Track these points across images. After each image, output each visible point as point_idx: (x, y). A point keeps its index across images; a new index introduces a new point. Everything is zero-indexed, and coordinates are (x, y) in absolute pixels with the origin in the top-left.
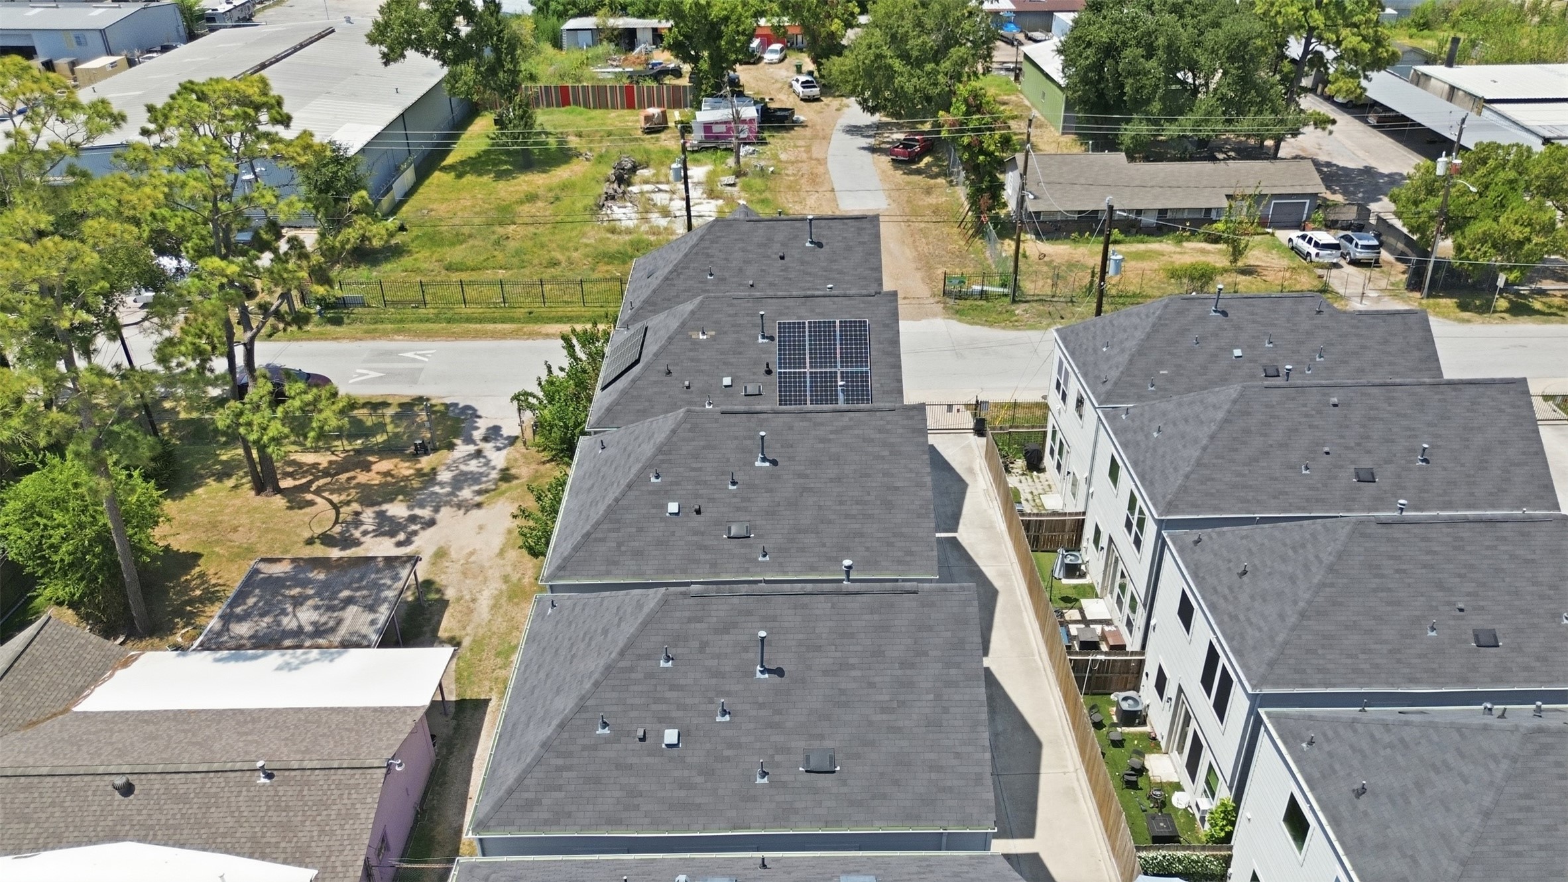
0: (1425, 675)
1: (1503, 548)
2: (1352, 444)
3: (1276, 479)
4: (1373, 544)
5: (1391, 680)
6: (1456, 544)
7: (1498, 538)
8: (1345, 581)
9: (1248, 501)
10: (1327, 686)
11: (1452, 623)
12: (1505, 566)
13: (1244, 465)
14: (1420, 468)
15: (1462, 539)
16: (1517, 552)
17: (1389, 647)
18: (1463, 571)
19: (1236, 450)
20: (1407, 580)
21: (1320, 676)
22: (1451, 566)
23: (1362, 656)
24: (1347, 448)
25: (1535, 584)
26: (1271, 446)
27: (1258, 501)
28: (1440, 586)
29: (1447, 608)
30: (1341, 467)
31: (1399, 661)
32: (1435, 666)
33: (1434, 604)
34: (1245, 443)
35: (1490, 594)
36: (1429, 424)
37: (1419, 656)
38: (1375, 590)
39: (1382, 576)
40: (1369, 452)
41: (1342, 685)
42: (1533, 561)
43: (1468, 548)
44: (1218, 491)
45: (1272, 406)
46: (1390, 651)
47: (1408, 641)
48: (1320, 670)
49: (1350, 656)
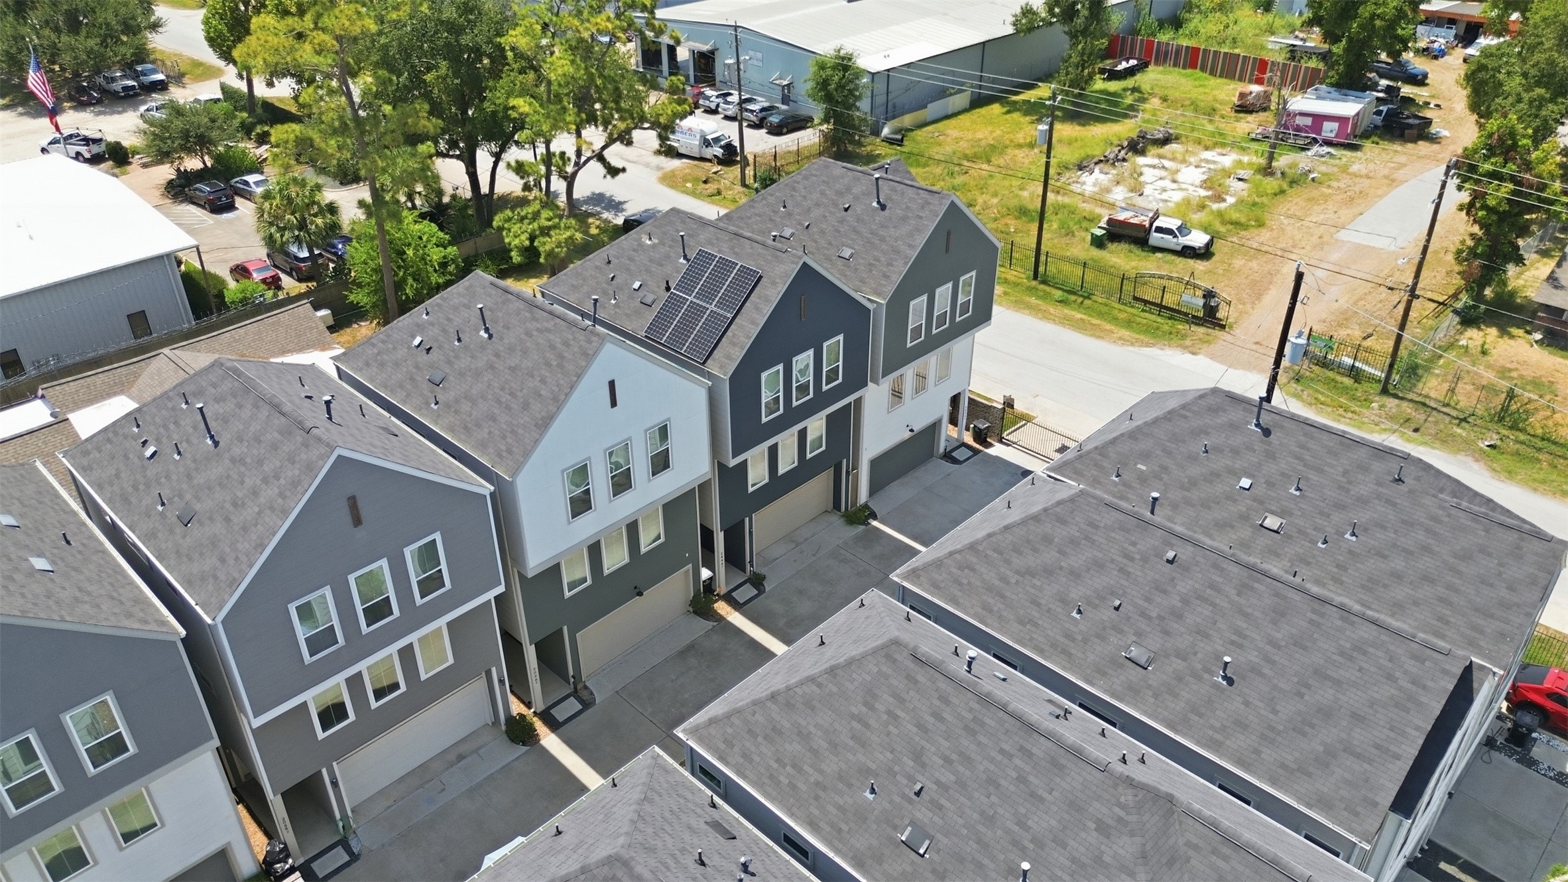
0: (828, 829)
1: (1017, 762)
2: (1154, 615)
3: (1038, 605)
4: (889, 671)
5: (795, 810)
6: (972, 725)
7: (1022, 749)
8: (835, 689)
9: (991, 611)
10: (739, 773)
11: (897, 799)
12: (1003, 782)
13: (1017, 572)
14: (1216, 686)
15: (982, 724)
16: (1031, 778)
17: (820, 779)
18: (954, 757)
19: (1019, 553)
20: (891, 728)
21: (741, 760)
22: (947, 744)
23: (789, 768)
24: (1143, 614)
25: (1021, 824)
26: (1061, 568)
27: (1000, 617)
28: (918, 756)
29: (905, 781)
30: (1121, 632)
31: (817, 798)
32: (844, 827)
33: (896, 768)
34: (1035, 550)
35: (962, 799)
36: (1272, 643)
37: (841, 809)
38: (853, 717)
39: (871, 708)
40: (1167, 633)
41: (750, 782)
42: (1042, 800)
43: (982, 739)
44: (969, 583)
45: (1097, 527)
46: (817, 784)
47: (840, 786)
48: (744, 756)
49: (778, 761)
